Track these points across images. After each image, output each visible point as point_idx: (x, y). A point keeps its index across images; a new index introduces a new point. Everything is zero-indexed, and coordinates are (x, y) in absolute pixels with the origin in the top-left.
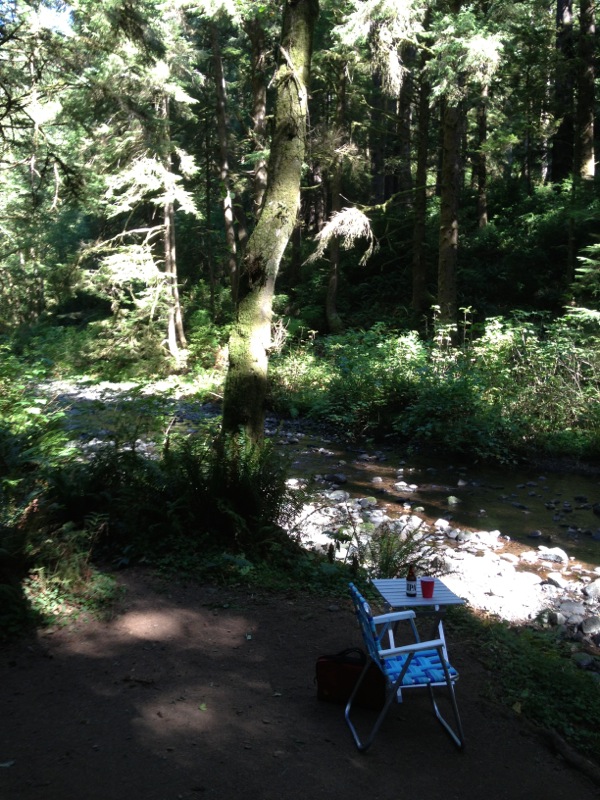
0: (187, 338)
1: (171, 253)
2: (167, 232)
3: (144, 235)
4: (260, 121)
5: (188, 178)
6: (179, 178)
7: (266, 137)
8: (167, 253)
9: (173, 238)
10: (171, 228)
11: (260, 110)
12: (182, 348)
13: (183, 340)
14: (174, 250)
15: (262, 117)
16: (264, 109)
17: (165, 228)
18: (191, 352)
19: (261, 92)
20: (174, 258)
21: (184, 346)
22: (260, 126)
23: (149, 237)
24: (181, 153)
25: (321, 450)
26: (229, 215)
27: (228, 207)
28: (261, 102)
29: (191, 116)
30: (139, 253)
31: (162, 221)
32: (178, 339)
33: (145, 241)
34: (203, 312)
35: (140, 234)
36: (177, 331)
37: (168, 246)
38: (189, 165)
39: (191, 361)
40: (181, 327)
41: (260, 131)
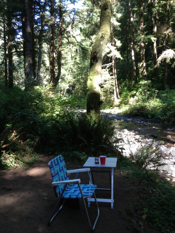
0: (120, 96)
1: (115, 71)
2: (113, 65)
3: (106, 66)
4: (142, 28)
5: (118, 47)
6: (116, 48)
7: (144, 32)
8: (113, 71)
9: (115, 66)
10: (114, 64)
11: (142, 24)
12: (119, 99)
13: (119, 96)
14: (115, 70)
15: (142, 26)
16: (143, 24)
17: (113, 64)
18: (121, 100)
19: (142, 19)
20: (116, 72)
21: (119, 98)
22: (142, 29)
23: (108, 67)
24: (116, 40)
25: (154, 127)
26: (133, 58)
27: (133, 56)
28: (142, 22)
29: (119, 29)
30: (105, 71)
31: (112, 62)
32: (117, 97)
33: (107, 68)
34: (126, 88)
35: (105, 66)
36: (117, 94)
37: (114, 69)
38: (119, 44)
39: (121, 103)
40: (118, 93)
41: (142, 31)
